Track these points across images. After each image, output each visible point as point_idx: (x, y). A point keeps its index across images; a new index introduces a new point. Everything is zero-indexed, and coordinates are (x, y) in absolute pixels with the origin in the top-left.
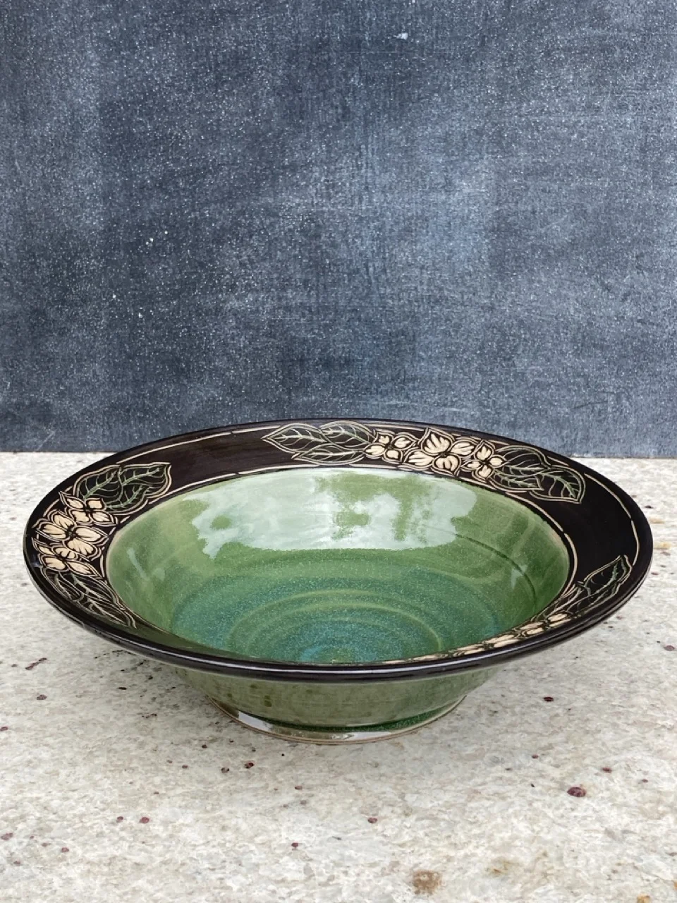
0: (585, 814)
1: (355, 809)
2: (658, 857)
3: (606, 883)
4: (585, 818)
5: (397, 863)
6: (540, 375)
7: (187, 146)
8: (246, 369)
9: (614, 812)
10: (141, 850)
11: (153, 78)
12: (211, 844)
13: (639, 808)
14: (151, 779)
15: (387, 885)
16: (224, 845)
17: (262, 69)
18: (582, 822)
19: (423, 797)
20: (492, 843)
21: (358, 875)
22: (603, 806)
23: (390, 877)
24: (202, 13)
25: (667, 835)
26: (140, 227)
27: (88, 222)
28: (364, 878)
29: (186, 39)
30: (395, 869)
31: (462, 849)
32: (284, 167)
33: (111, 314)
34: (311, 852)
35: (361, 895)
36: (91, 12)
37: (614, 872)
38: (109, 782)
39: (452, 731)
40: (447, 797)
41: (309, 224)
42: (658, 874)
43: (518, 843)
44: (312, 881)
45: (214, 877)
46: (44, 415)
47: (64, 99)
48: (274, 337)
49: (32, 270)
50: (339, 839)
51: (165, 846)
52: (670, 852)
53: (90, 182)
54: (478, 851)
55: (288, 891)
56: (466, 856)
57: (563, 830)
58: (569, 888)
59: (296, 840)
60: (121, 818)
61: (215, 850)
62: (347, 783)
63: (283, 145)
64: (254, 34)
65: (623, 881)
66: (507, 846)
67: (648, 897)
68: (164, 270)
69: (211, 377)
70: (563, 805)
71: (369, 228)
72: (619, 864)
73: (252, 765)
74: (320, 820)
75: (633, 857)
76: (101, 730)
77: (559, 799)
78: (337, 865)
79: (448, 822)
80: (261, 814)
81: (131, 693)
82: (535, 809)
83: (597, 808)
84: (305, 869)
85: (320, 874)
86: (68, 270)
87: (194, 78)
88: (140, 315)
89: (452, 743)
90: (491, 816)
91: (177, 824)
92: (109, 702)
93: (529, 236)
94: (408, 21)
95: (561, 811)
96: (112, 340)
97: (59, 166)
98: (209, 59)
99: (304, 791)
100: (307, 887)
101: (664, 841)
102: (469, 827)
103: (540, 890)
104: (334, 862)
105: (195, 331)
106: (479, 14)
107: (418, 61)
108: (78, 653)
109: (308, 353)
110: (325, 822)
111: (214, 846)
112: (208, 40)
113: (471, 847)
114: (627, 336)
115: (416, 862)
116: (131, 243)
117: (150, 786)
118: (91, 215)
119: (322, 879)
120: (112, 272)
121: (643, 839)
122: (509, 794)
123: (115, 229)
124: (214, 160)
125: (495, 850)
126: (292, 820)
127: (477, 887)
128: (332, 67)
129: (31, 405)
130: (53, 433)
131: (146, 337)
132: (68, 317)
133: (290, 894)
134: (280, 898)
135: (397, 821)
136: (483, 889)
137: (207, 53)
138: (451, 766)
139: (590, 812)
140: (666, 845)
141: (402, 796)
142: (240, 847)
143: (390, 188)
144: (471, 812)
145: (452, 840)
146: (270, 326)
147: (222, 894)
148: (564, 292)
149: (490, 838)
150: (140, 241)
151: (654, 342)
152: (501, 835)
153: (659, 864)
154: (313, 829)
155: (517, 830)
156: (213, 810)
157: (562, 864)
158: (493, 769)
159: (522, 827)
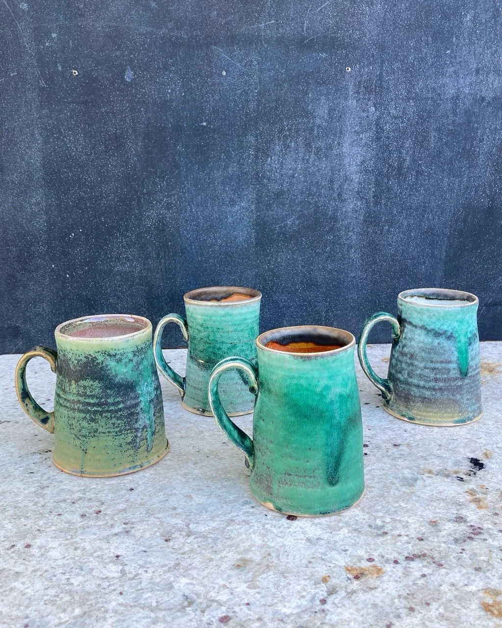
0: (295, 530)
1: (158, 534)
2: (337, 552)
3: (304, 569)
4: (295, 532)
5: (179, 564)
6: (285, 301)
7: (91, 184)
8: (127, 303)
9: (313, 528)
10: (21, 564)
11: (71, 149)
12: (66, 558)
13: (328, 525)
14: (38, 522)
15: (170, 577)
16: (74, 558)
17: (130, 142)
18: (293, 535)
19: (199, 525)
20: (238, 550)
21: (154, 572)
22: (306, 525)
23: (173, 572)
24: (97, 113)
25: (343, 540)
26: (66, 227)
27: (38, 226)
28: (157, 574)
29: (89, 128)
30: (177, 568)
31: (219, 554)
32: (144, 194)
33: (51, 276)
34: (127, 560)
35: (154, 584)
36: (37, 114)
37: (310, 562)
38: (11, 525)
39: (222, 488)
40: (215, 524)
41: (159, 224)
42: (336, 563)
43: (254, 549)
44: (124, 577)
45: (64, 577)
46: (16, 333)
47: (23, 160)
48: (142, 285)
49: (8, 253)
50: (145, 552)
51: (37, 560)
52: (344, 549)
53: (39, 204)
54: (229, 555)
55: (108, 584)
56: (222, 558)
57: (281, 540)
58: (282, 573)
59: (119, 554)
60: (13, 546)
61: (67, 562)
62: (156, 520)
63: (142, 182)
64: (125, 124)
65: (315, 568)
66: (247, 551)
67: (329, 576)
68: (80, 250)
69: (108, 309)
70: (283, 525)
71: (191, 225)
72: (313, 558)
73: (100, 512)
74: (136, 541)
75: (322, 554)
76: (14, 496)
77: (281, 522)
78: (141, 567)
79: (213, 539)
80: (100, 539)
81: (36, 475)
82: (266, 529)
83: (303, 526)
84: (121, 570)
85: (130, 573)
86: (28, 252)
87: (94, 148)
88: (68, 276)
89: (221, 494)
90: (239, 534)
91: (47, 548)
92: (22, 480)
93: (276, 228)
94: (206, 116)
95: (281, 529)
96: (53, 290)
97: (21, 196)
98: (101, 138)
99: (129, 526)
100: (120, 581)
101: (341, 543)
102: (226, 541)
103: (264, 576)
104: (140, 565)
105: (98, 284)
106: (243, 112)
107: (212, 137)
108: (10, 454)
109: (161, 293)
110: (138, 543)
111: (67, 560)
112: (101, 127)
113: (225, 552)
114: (329, 279)
115: (190, 562)
116: (62, 237)
117: (36, 526)
118: (39, 222)
119: (130, 576)
120: (52, 253)
121: (328, 543)
122: (251, 521)
123: (53, 229)
124: (106, 191)
125: (239, 553)
126: (118, 542)
127: (226, 576)
128: (167, 141)
129: (8, 328)
130: (21, 343)
131: (71, 288)
132: (28, 278)
133: (109, 586)
134: (103, 588)
135: (182, 540)
136: (229, 577)
137: (100, 134)
138: (219, 507)
139: (298, 529)
140: (342, 545)
141: (188, 525)
142: (84, 559)
143: (201, 204)
144: (227, 532)
145: (214, 549)
146: (140, 280)
147: (67, 588)
148: (296, 257)
149: (237, 546)
150: (67, 235)
151: (344, 282)
152: (244, 545)
153: (338, 557)
154: (131, 547)
155: (254, 541)
156: (72, 538)
157: (279, 560)
158: (244, 507)
159: (258, 540)
